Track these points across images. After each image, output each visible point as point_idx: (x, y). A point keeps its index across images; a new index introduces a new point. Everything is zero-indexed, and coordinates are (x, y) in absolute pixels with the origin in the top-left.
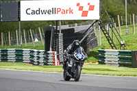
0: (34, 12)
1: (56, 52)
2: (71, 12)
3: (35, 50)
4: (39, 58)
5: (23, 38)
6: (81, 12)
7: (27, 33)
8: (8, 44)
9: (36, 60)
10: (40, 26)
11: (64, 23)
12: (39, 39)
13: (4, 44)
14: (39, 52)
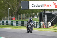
0: (35, 6)
1: (44, 23)
2: (50, 6)
3: (35, 22)
4: (37, 25)
5: (30, 16)
6: (55, 6)
7: (32, 14)
8: (24, 19)
9: (36, 26)
10: (38, 12)
11: (47, 10)
12: (37, 17)
13: (23, 19)
14: (37, 22)
